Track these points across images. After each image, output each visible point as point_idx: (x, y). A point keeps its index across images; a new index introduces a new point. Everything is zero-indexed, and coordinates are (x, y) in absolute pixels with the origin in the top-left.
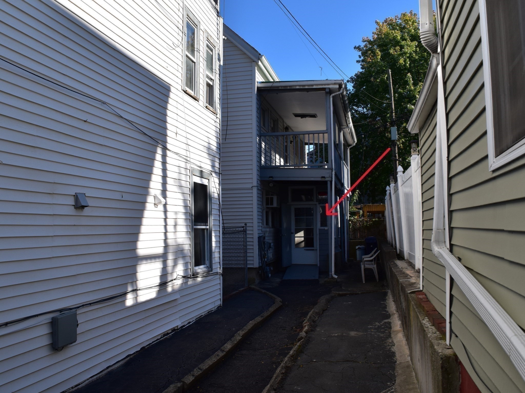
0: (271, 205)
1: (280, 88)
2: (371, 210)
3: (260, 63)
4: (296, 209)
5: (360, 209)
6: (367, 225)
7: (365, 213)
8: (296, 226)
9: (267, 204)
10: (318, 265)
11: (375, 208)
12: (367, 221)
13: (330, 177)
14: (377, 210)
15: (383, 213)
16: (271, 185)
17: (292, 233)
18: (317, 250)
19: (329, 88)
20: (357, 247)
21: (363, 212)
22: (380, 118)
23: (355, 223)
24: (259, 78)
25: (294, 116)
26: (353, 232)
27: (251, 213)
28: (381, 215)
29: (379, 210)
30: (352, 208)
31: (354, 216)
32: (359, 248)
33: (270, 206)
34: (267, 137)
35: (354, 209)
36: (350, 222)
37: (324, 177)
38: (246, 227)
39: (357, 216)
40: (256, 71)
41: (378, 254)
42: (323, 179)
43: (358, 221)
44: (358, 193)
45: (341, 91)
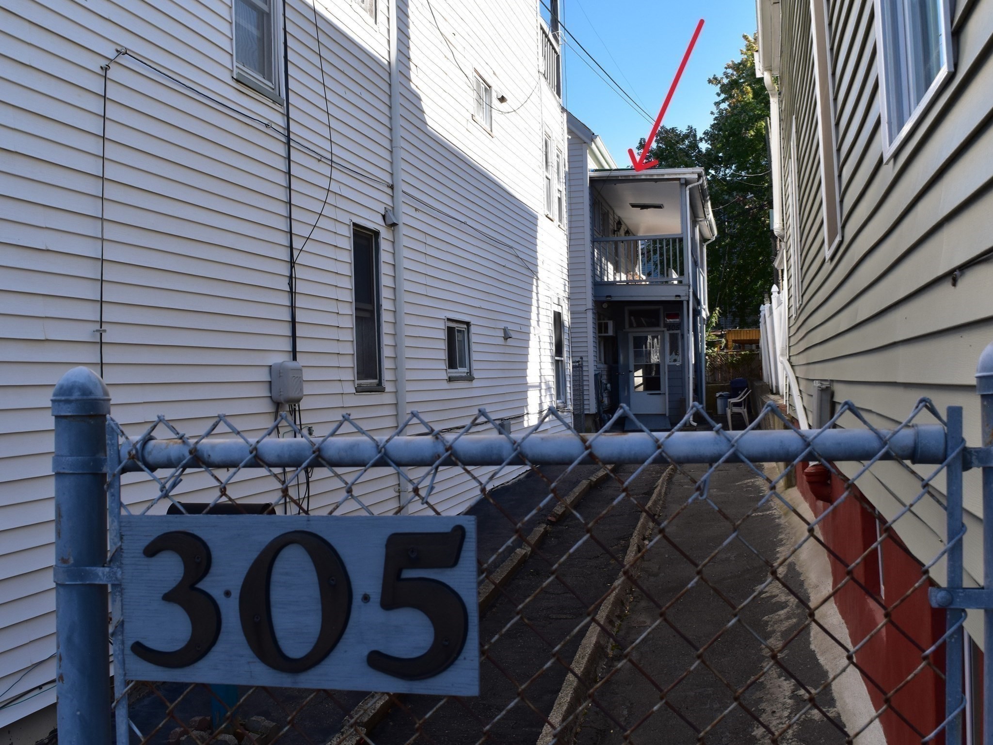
0: (605, 333)
1: (620, 178)
2: (739, 339)
3: (593, 146)
4: (635, 338)
5: (721, 336)
6: (732, 361)
7: (730, 343)
8: (635, 362)
9: (600, 331)
10: (667, 415)
11: (745, 334)
12: (732, 356)
13: (686, 296)
14: (748, 338)
15: (757, 342)
16: (605, 306)
17: (630, 371)
18: (665, 394)
19: (685, 178)
20: (718, 395)
21: (727, 341)
22: (752, 195)
23: (714, 358)
24: (592, 165)
25: (631, 207)
26: (711, 371)
27: (585, 344)
28: (754, 346)
29: (751, 338)
30: (709, 336)
31: (712, 348)
32: (721, 396)
33: (603, 334)
34: (602, 244)
35: (713, 338)
36: (707, 357)
37: (679, 296)
38: (582, 361)
39: (717, 347)
40: (588, 156)
41: (748, 395)
42: (678, 299)
43: (719, 355)
44: (719, 312)
45: (701, 182)
